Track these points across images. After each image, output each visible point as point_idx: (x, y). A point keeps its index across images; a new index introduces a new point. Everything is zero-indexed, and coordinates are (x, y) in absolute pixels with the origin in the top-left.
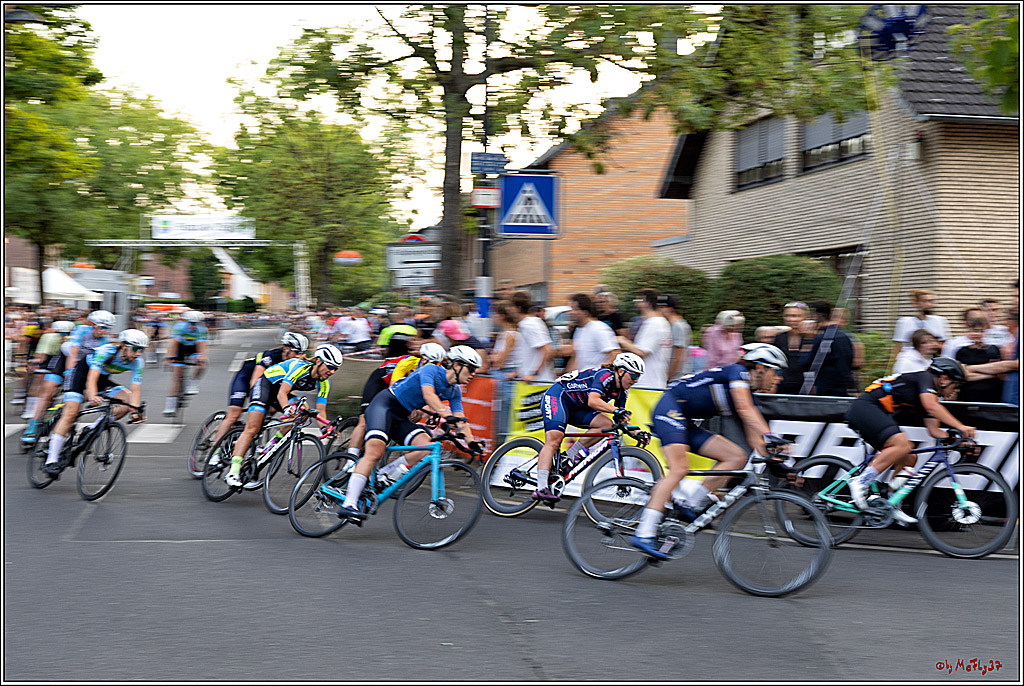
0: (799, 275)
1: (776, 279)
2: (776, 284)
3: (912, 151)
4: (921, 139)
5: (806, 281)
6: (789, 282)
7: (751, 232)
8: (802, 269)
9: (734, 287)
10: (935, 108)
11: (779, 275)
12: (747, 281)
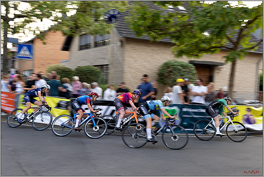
1: (87, 71)
3: (119, 44)
4: (121, 41)
5: (94, 72)
6: (91, 72)
7: (83, 60)
8: (94, 69)
9: (78, 73)
10: (124, 34)
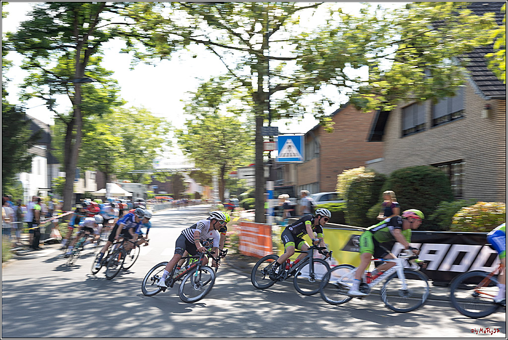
0: (428, 175)
1: (416, 177)
2: (416, 179)
3: (484, 114)
4: (488, 108)
5: (430, 177)
6: (422, 178)
8: (429, 172)
9: (396, 182)
10: (494, 93)
11: (418, 175)
12: (402, 179)
